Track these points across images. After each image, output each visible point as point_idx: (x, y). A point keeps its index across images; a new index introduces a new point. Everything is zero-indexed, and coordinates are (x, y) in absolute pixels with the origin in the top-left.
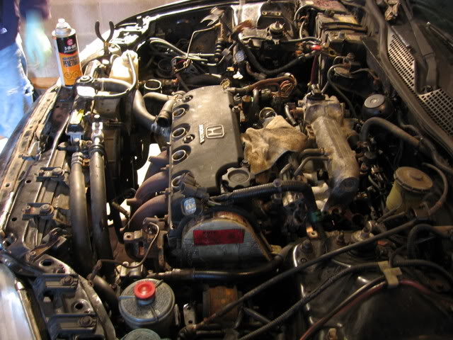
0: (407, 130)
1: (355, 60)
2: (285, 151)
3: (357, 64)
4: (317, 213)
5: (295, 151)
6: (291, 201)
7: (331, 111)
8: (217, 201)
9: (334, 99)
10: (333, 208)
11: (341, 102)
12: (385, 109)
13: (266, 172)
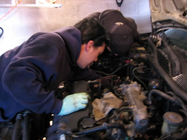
0: (169, 94)
1: (145, 65)
2: (112, 108)
3: (146, 66)
4: (128, 138)
5: (117, 108)
6: (116, 132)
7: (134, 88)
8: (77, 135)
9: (135, 83)
10: (138, 134)
11: (139, 84)
12: (158, 85)
13: (104, 119)
